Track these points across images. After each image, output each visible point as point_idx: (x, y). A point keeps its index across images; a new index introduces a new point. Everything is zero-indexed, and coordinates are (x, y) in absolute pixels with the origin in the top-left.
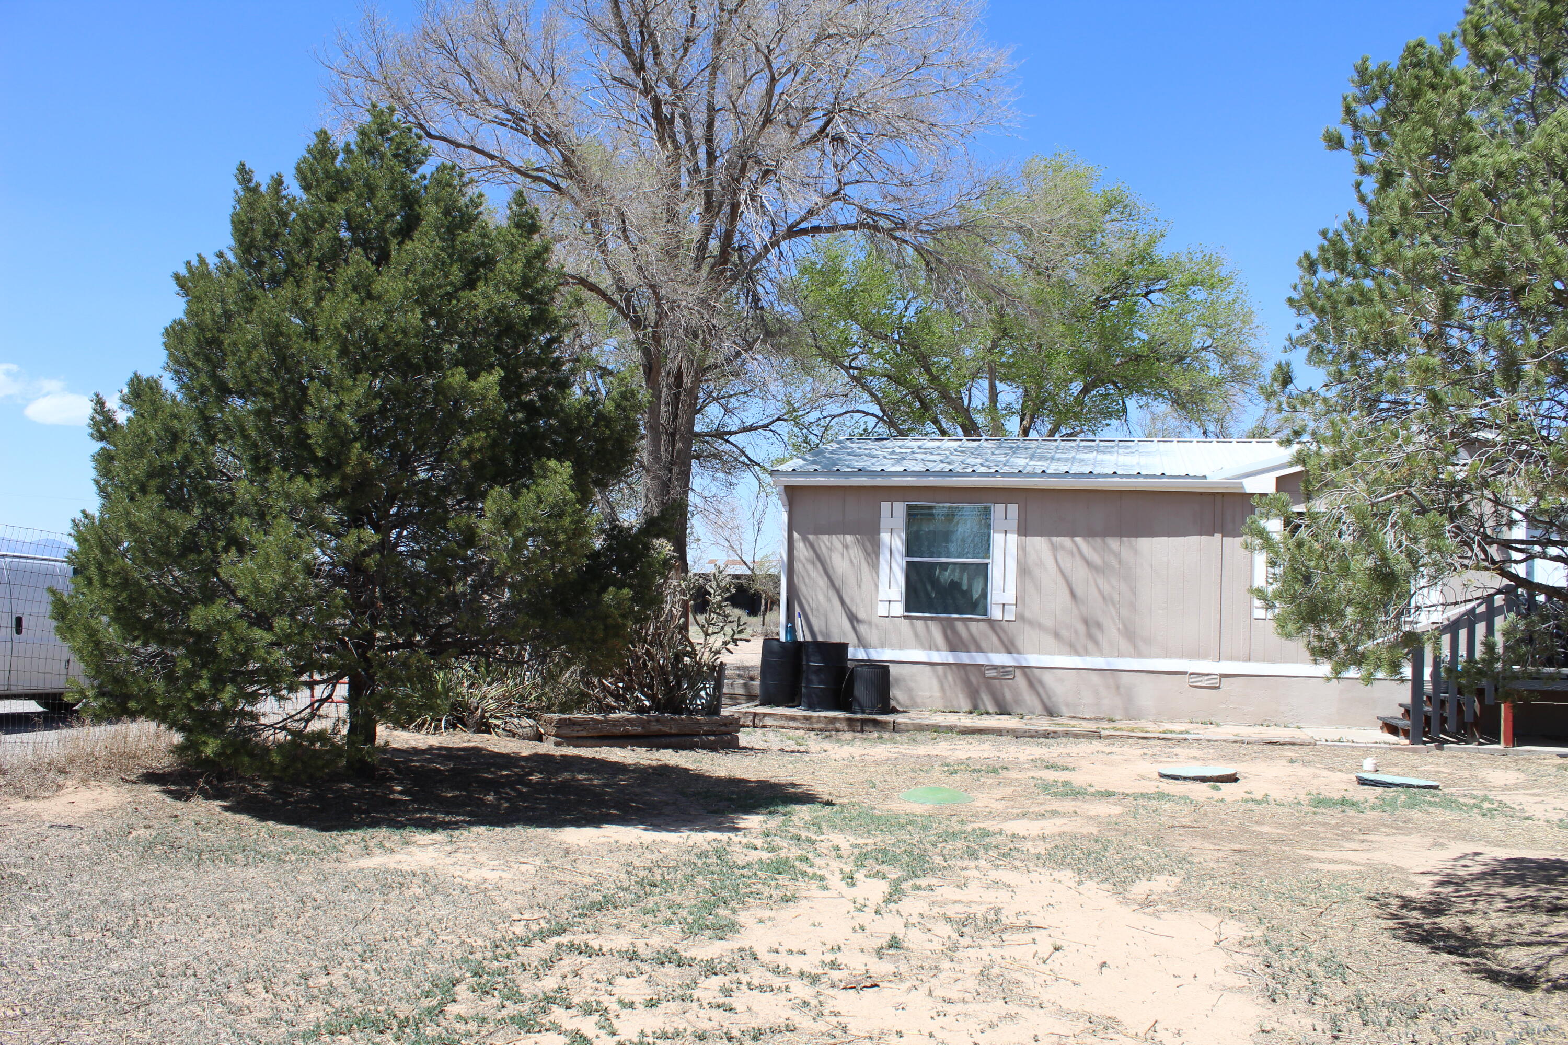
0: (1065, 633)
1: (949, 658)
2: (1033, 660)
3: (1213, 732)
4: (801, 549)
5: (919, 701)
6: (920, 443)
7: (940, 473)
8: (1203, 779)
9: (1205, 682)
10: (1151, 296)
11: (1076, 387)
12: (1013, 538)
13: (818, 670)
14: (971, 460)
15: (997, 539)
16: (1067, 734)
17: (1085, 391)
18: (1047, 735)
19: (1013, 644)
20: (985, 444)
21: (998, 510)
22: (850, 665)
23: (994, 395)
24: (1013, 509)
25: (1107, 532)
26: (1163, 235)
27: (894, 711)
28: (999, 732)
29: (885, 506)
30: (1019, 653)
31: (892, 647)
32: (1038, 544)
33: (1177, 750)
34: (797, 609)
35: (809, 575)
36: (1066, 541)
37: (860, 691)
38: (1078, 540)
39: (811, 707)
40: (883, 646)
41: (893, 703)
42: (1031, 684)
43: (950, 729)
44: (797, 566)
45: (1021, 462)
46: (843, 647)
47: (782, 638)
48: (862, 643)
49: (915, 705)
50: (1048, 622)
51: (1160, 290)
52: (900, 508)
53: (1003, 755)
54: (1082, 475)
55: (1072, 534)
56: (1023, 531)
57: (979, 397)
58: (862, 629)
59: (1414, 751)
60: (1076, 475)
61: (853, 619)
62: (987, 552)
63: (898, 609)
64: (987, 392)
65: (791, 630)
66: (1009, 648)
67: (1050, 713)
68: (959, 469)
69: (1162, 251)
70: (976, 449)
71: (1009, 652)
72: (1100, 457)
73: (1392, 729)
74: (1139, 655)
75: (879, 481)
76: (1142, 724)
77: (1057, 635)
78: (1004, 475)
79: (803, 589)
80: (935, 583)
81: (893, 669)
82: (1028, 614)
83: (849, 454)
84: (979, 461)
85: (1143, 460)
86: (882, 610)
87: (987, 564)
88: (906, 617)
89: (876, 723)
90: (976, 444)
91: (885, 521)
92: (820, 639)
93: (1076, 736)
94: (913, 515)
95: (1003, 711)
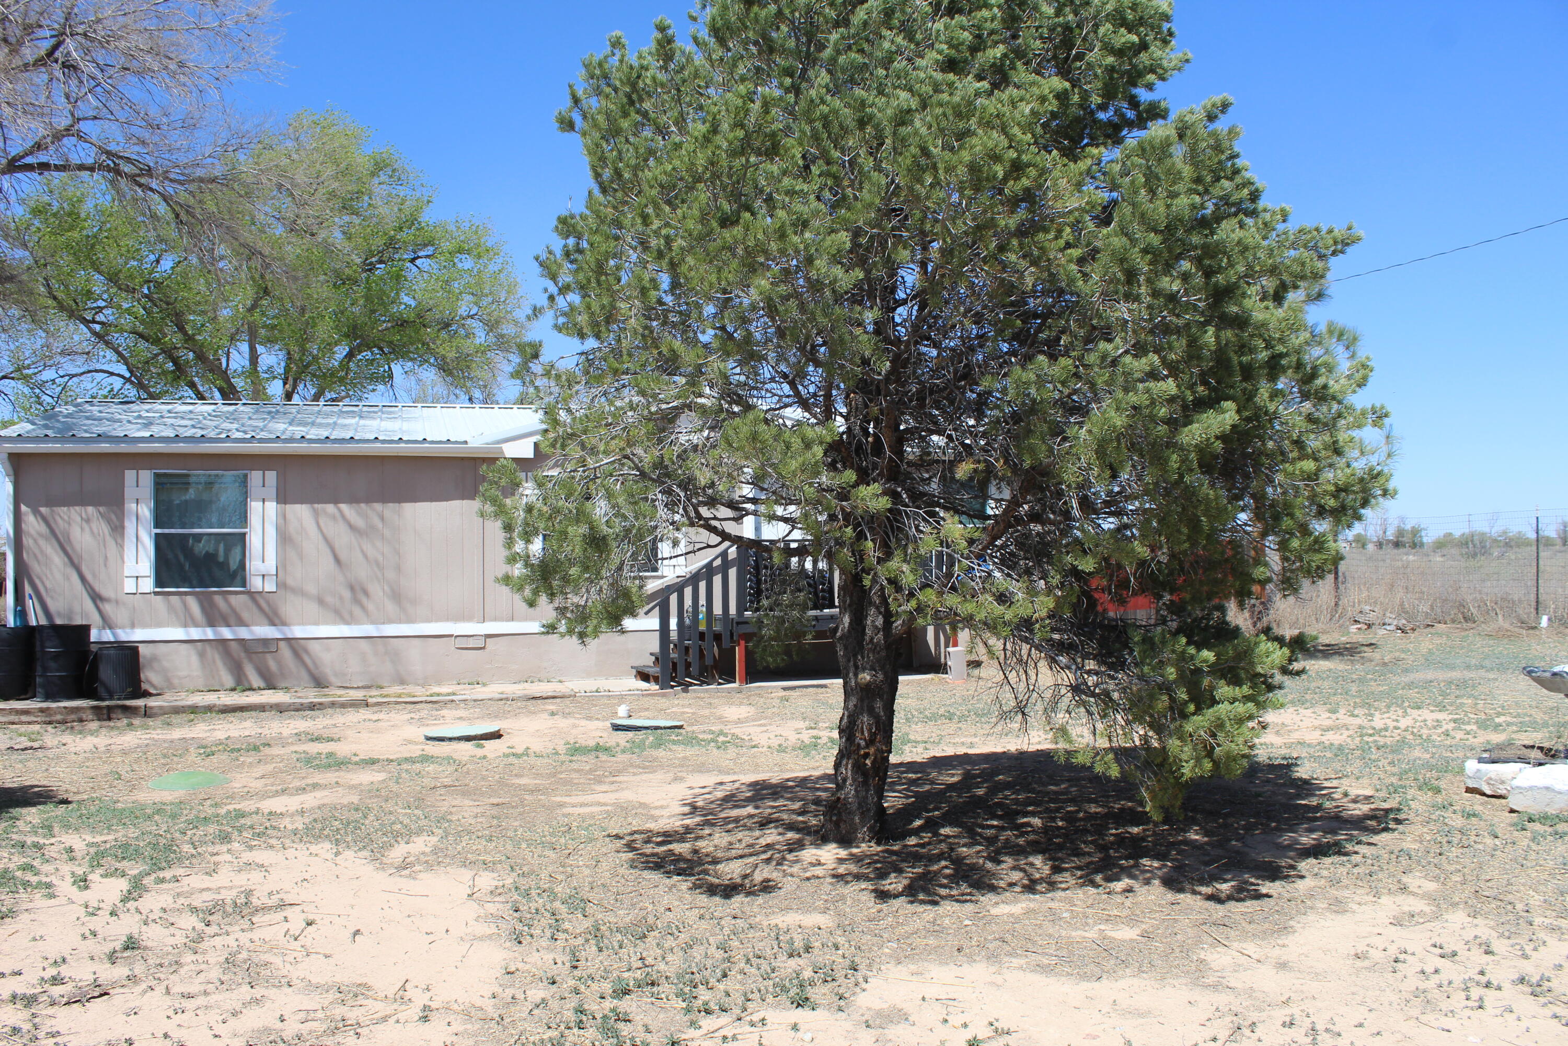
0: (329, 599)
1: (209, 634)
2: (298, 632)
3: (481, 692)
4: (31, 523)
5: (176, 681)
6: (170, 407)
7: (191, 439)
8: (468, 739)
9: (471, 643)
10: (418, 262)
11: (341, 351)
12: (272, 506)
13: (56, 656)
14: (226, 425)
15: (255, 507)
16: (333, 704)
17: (350, 355)
18: (312, 707)
19: (276, 613)
20: (242, 408)
21: (255, 477)
22: (94, 648)
23: (254, 358)
24: (271, 476)
25: (369, 500)
26: (429, 202)
27: (146, 694)
28: (262, 708)
29: (130, 475)
30: (284, 624)
31: (145, 626)
32: (301, 512)
33: (444, 712)
34: (28, 589)
35: (42, 551)
36: (330, 508)
37: (107, 674)
38: (343, 506)
39: (49, 697)
40: (133, 626)
41: (144, 686)
42: (296, 654)
43: (209, 709)
44: (27, 541)
45: (280, 427)
46: (84, 630)
47: (11, 622)
48: (107, 623)
49: (171, 686)
50: (311, 589)
51: (427, 256)
52: (147, 477)
53: (265, 731)
54: (343, 441)
55: (336, 501)
56: (283, 498)
57: (238, 360)
58: (107, 608)
59: (664, 695)
60: (336, 441)
61: (96, 598)
62: (243, 519)
63: (148, 585)
64: (247, 356)
65: (21, 613)
66: (274, 619)
67: (319, 683)
68: (212, 435)
69: (428, 217)
70: (232, 413)
71: (273, 624)
72: (362, 422)
73: (644, 676)
74: (410, 620)
75: (123, 448)
76: (410, 689)
77: (321, 601)
78: (261, 441)
79: (36, 568)
80: (188, 553)
81: (142, 649)
82: (290, 582)
83: (88, 418)
84: (235, 426)
85: (405, 426)
86: (129, 586)
87: (244, 534)
88: (156, 593)
89: (125, 709)
90: (232, 408)
91: (130, 491)
92: (59, 621)
93: (343, 706)
94: (162, 485)
95: (271, 686)
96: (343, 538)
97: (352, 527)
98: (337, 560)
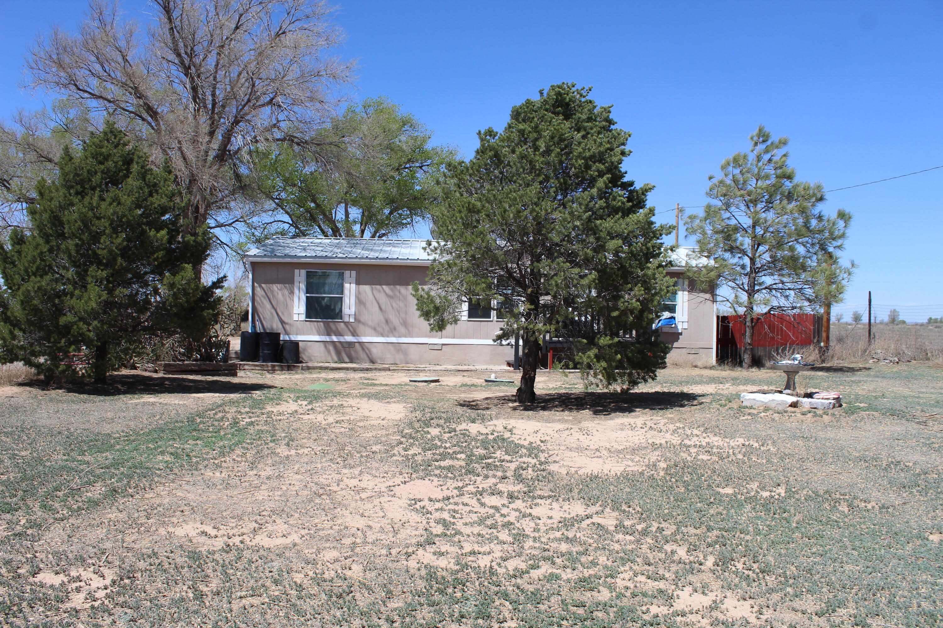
0: (378, 329)
1: (327, 339)
2: (364, 339)
4: (258, 290)
5: (313, 358)
6: (311, 240)
7: (321, 257)
9: (436, 347)
11: (387, 211)
12: (353, 286)
13: (267, 344)
14: (336, 250)
15: (347, 286)
16: (376, 369)
17: (391, 213)
18: (367, 370)
19: (355, 331)
20: (342, 241)
21: (347, 273)
22: (281, 343)
23: (347, 215)
24: (354, 273)
25: (394, 284)
26: (429, 138)
27: (301, 362)
28: (348, 369)
29: (297, 271)
30: (358, 336)
31: (301, 334)
32: (366, 288)
34: (257, 318)
35: (262, 302)
36: (378, 287)
37: (286, 354)
38: (384, 287)
39: (264, 361)
40: (297, 334)
41: (301, 359)
42: (363, 349)
43: (326, 368)
44: (257, 298)
45: (358, 251)
46: (278, 335)
47: (250, 331)
48: (287, 333)
49: (311, 360)
50: (370, 323)
52: (303, 272)
53: (348, 376)
54: (383, 259)
55: (380, 284)
56: (358, 282)
57: (339, 215)
58: (287, 327)
60: (380, 259)
61: (282, 322)
62: (342, 292)
63: (303, 317)
64: (344, 213)
65: (254, 326)
66: (354, 334)
67: (373, 362)
68: (330, 255)
70: (338, 244)
71: (354, 336)
72: (392, 249)
74: (411, 336)
75: (294, 260)
76: (409, 365)
77: (375, 329)
78: (350, 258)
79: (259, 309)
80: (320, 304)
81: (301, 344)
82: (362, 320)
83: (279, 246)
84: (339, 250)
85: (411, 252)
86: (296, 318)
87: (342, 298)
88: (306, 321)
89: (295, 366)
90: (338, 241)
91: (296, 278)
92: (268, 331)
93: (380, 370)
94: (309, 275)
95: (351, 362)
96: (383, 300)
97: (387, 295)
98: (380, 308)
